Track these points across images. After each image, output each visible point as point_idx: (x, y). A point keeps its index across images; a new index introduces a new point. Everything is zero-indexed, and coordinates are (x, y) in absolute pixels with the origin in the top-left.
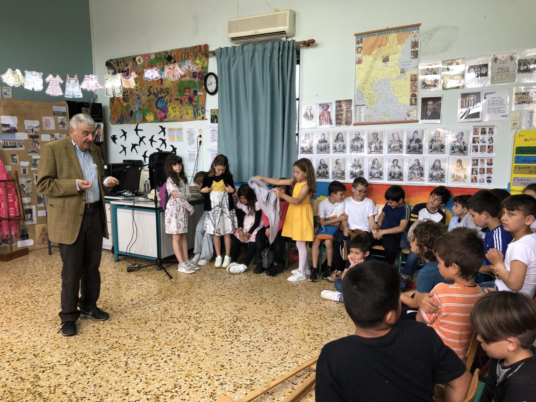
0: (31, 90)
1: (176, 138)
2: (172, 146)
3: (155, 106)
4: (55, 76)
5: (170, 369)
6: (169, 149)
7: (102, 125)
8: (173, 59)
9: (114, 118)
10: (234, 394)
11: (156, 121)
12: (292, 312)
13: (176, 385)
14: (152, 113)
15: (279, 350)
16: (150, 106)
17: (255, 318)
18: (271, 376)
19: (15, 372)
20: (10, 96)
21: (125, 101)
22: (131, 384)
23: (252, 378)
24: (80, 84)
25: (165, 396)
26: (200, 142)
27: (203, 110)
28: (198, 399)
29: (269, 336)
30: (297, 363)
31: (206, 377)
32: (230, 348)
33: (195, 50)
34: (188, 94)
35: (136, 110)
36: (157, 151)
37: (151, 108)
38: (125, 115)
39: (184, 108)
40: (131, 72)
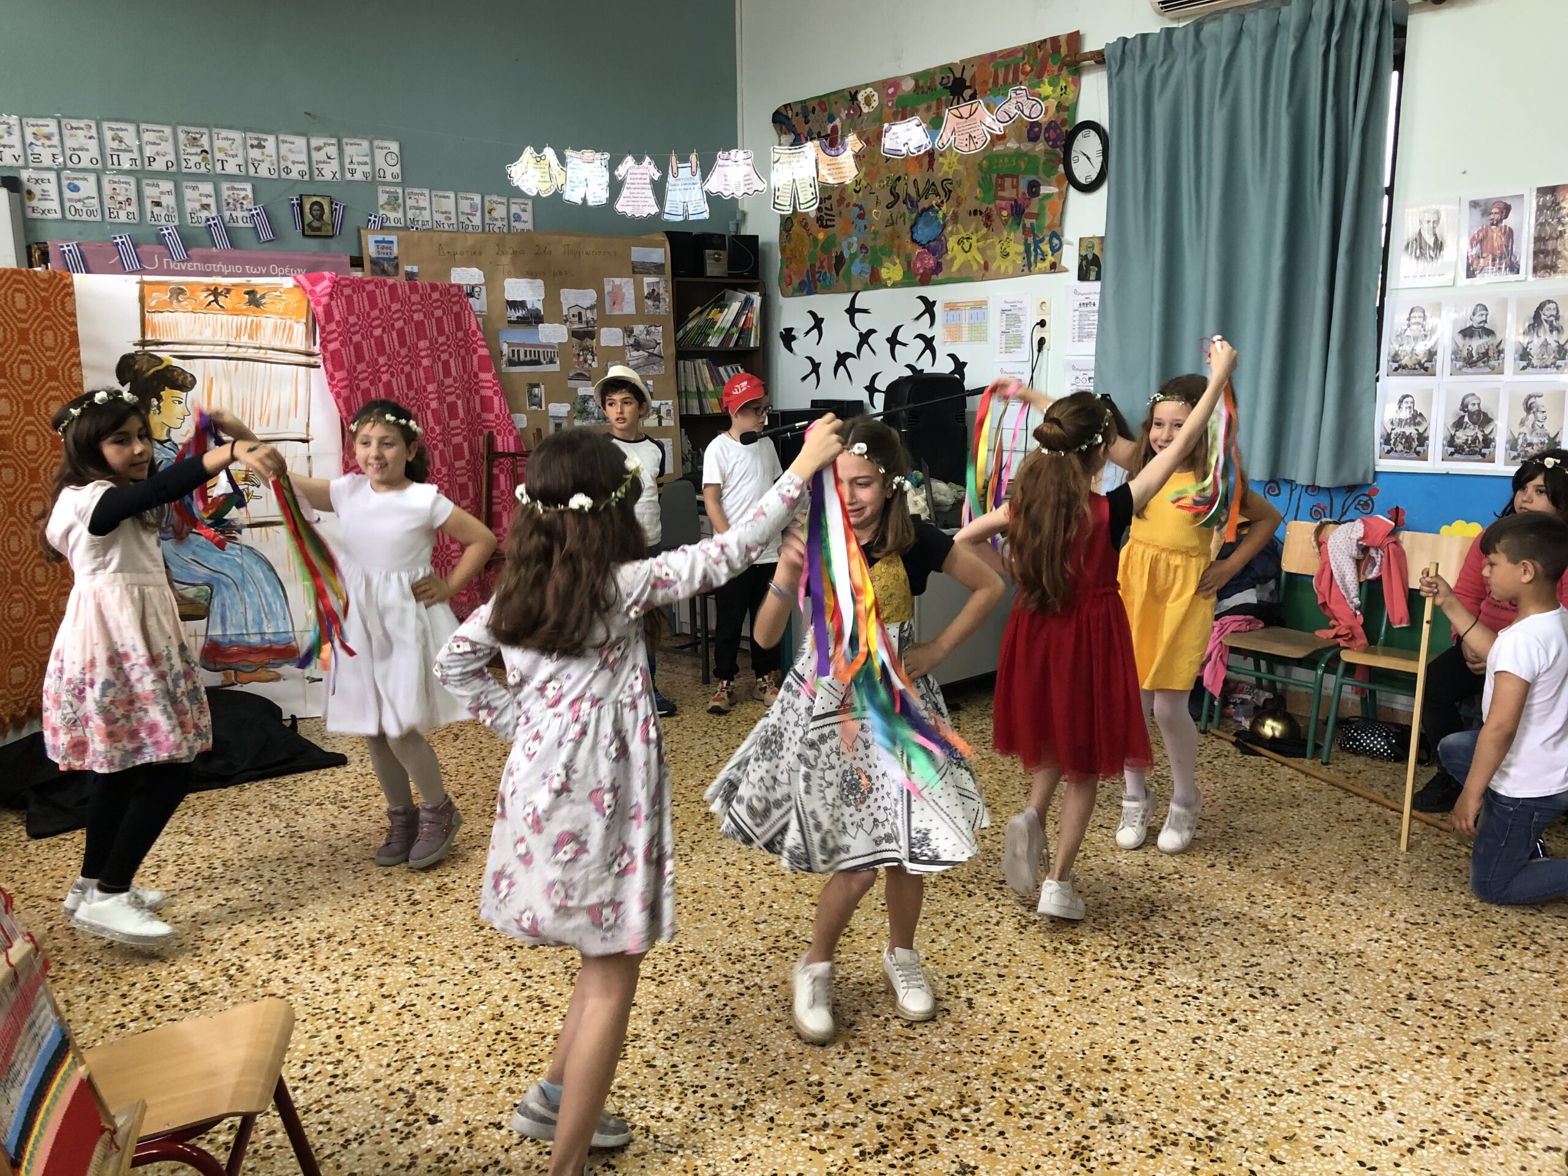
0: (580, 202)
1: (965, 332)
2: (953, 356)
3: (909, 235)
4: (639, 160)
5: (944, 1043)
6: (945, 367)
7: (756, 298)
8: (968, 89)
9: (790, 277)
10: (1151, 1161)
11: (907, 282)
12: (1345, 909)
13: (963, 1096)
14: (899, 257)
15: (1304, 1034)
16: (895, 236)
17: (1214, 914)
18: (1279, 1121)
19: (525, 980)
20: (529, 226)
21: (821, 226)
22: (830, 1069)
23: (1214, 1119)
24: (704, 180)
25: (932, 1126)
26: (1042, 342)
27: (1056, 241)
28: (1035, 1155)
29: (1266, 981)
30: (1374, 1093)
31: (1057, 1088)
32: (1133, 1001)
33: (1040, 54)
34: (1008, 193)
35: (853, 251)
36: (908, 373)
37: (896, 242)
38: (822, 267)
39: (993, 240)
40: (844, 136)
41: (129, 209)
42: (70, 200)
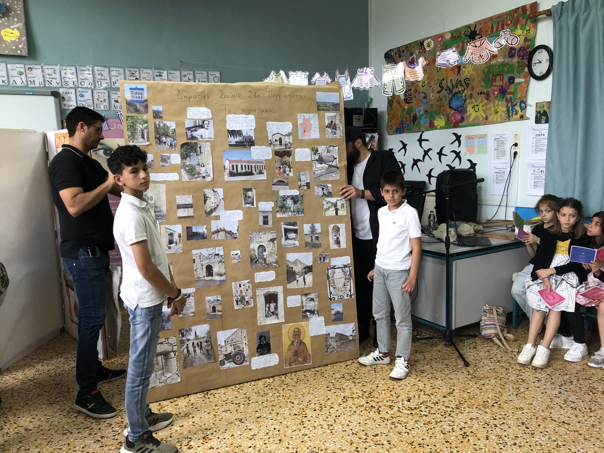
1: (476, 150)
2: (470, 161)
3: (448, 105)
4: (322, 75)
6: (466, 165)
7: (376, 136)
8: (479, 34)
9: (392, 126)
11: (447, 126)
14: (443, 115)
16: (442, 105)
21: (406, 103)
24: (351, 82)
26: (515, 154)
27: (523, 105)
33: (516, 15)
34: (498, 83)
35: (421, 113)
36: (448, 169)
37: (442, 108)
38: (406, 121)
39: (491, 105)
40: (417, 60)
41: (105, 104)
42: (80, 101)
